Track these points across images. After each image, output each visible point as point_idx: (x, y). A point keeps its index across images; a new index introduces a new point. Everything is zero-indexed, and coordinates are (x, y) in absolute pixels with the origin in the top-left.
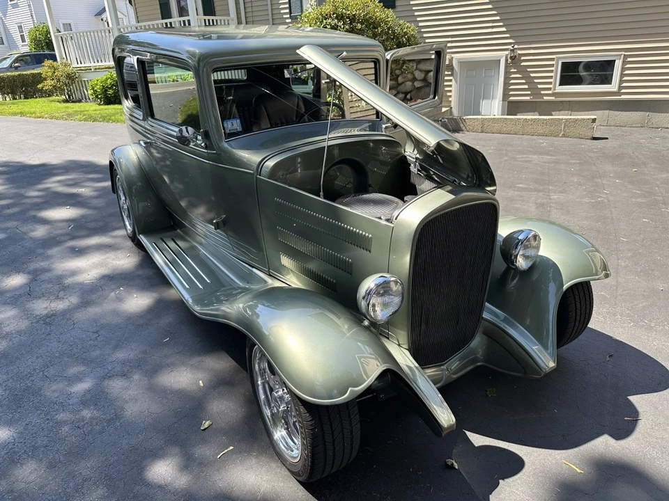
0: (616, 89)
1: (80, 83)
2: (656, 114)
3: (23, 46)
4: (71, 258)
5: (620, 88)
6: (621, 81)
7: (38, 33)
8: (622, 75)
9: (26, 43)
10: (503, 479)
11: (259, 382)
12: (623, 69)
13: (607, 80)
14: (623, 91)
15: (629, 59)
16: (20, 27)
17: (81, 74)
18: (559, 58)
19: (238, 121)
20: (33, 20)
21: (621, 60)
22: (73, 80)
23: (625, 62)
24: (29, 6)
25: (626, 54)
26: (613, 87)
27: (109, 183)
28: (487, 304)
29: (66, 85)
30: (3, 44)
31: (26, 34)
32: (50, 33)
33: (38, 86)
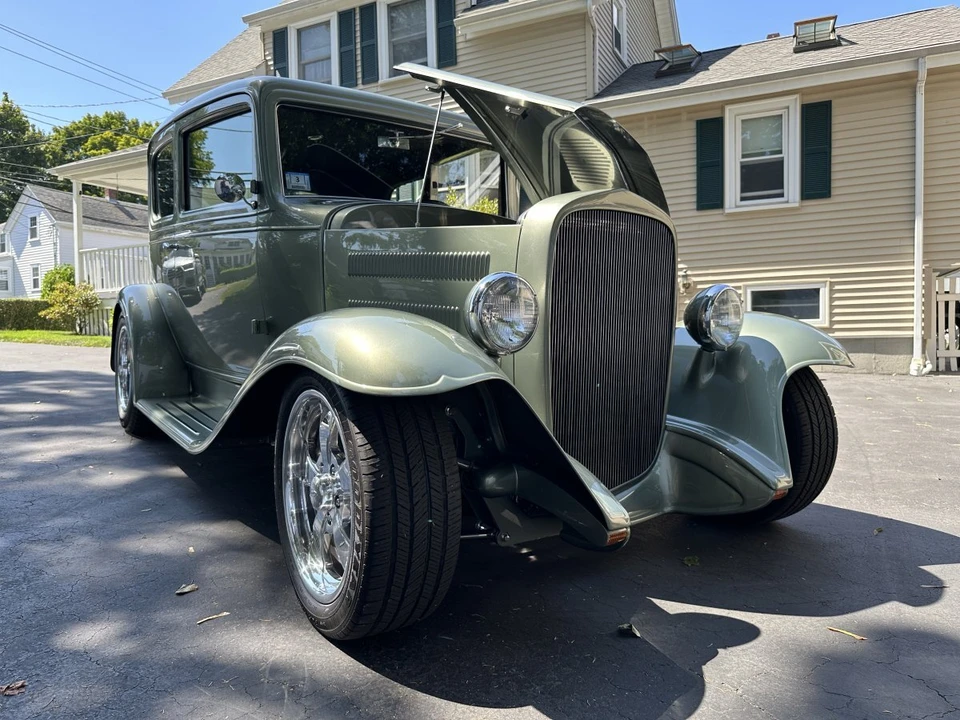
0: (826, 325)
1: (100, 312)
2: (884, 356)
3: (33, 292)
4: (22, 441)
5: (832, 323)
6: (832, 315)
7: (58, 276)
8: (832, 307)
9: (39, 289)
10: (725, 648)
11: (291, 465)
12: (832, 299)
13: (814, 313)
14: (836, 326)
15: (837, 287)
16: (35, 270)
17: (104, 302)
18: (746, 287)
20: (56, 261)
21: (827, 289)
22: (91, 308)
23: (832, 291)
24: (55, 244)
25: (833, 280)
26: (823, 320)
27: (114, 389)
28: (668, 416)
29: (80, 314)
30: (7, 289)
31: (41, 278)
32: (74, 276)
33: (40, 314)
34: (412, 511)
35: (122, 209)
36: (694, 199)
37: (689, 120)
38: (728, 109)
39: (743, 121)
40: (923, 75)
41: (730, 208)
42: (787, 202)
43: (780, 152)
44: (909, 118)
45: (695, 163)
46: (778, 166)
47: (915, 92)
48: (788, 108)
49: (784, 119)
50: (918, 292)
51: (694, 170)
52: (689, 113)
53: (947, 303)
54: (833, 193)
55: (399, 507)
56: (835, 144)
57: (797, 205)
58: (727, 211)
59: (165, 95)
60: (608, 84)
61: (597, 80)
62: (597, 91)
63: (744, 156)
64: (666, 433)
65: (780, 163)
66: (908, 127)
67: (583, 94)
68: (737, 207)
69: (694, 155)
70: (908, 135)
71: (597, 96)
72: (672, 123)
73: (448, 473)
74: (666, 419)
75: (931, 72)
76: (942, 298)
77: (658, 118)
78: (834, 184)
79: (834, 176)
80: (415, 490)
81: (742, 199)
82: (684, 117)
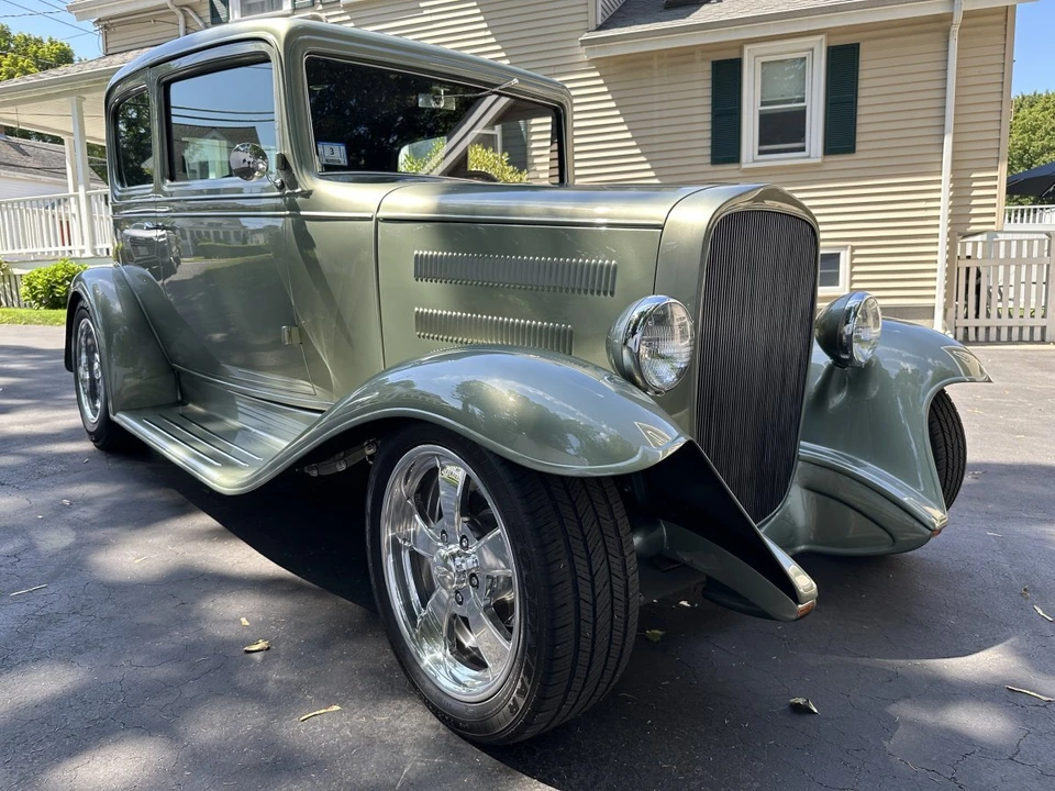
5: (852, 290)
6: (852, 282)
8: (852, 273)
12: (852, 265)
13: (834, 280)
15: (857, 252)
19: (343, 148)
21: (848, 252)
23: (853, 257)
25: (854, 244)
26: (842, 288)
28: (802, 443)
34: (594, 605)
35: (17, 147)
36: (709, 152)
37: (703, 60)
38: (747, 48)
39: (763, 63)
40: (958, 19)
41: (747, 163)
42: (809, 157)
43: (803, 100)
44: (940, 66)
45: (710, 111)
46: (800, 116)
47: (948, 37)
48: (812, 50)
49: (808, 62)
50: (942, 258)
51: (709, 118)
52: (703, 52)
53: (968, 269)
54: (857, 148)
55: (581, 602)
56: (861, 93)
57: (819, 160)
58: (744, 166)
59: (70, 9)
60: (610, 14)
61: (600, 10)
62: (600, 23)
63: (763, 104)
64: (800, 463)
65: (802, 112)
66: (939, 76)
67: (583, 26)
68: (754, 161)
69: (709, 101)
70: (938, 85)
71: (600, 28)
72: (685, 63)
73: (626, 554)
74: (800, 447)
75: (967, 15)
76: (964, 264)
77: (671, 56)
78: (859, 138)
79: (859, 129)
80: (596, 578)
81: (761, 153)
82: (698, 57)
